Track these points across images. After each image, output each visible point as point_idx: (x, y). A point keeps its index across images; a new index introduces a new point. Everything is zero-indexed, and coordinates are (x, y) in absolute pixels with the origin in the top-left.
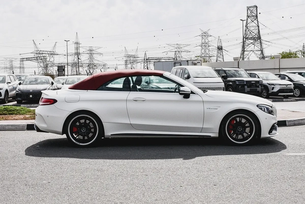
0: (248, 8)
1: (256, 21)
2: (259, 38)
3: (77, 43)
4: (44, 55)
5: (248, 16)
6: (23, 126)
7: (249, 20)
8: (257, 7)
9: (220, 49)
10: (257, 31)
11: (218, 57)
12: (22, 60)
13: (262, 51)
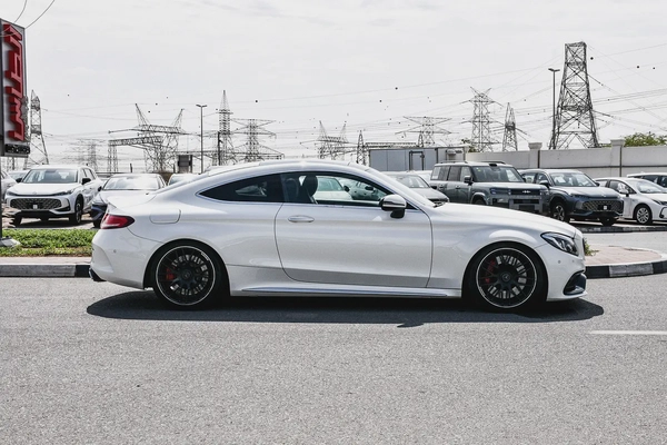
0: (568, 47)
1: (582, 74)
2: (589, 107)
3: (224, 112)
4: (156, 134)
5: (567, 64)
6: (68, 268)
7: (570, 72)
8: (585, 45)
9: (510, 127)
10: (585, 92)
11: (505, 143)
12: (113, 144)
13: (594, 134)
